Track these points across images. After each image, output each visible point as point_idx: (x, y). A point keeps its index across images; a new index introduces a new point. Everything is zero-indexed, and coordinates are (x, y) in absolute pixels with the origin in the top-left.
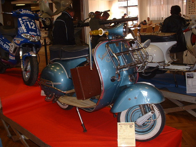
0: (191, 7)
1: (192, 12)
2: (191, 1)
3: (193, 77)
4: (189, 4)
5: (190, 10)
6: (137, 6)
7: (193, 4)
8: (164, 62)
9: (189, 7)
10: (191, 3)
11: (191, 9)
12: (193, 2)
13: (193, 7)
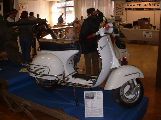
0: (118, 9)
1: (119, 13)
2: (118, 4)
3: (93, 96)
4: (117, 7)
5: (117, 12)
6: (73, 6)
7: (120, 6)
8: (63, 74)
9: (117, 9)
10: (118, 5)
11: (118, 10)
12: (119, 5)
13: (120, 9)
